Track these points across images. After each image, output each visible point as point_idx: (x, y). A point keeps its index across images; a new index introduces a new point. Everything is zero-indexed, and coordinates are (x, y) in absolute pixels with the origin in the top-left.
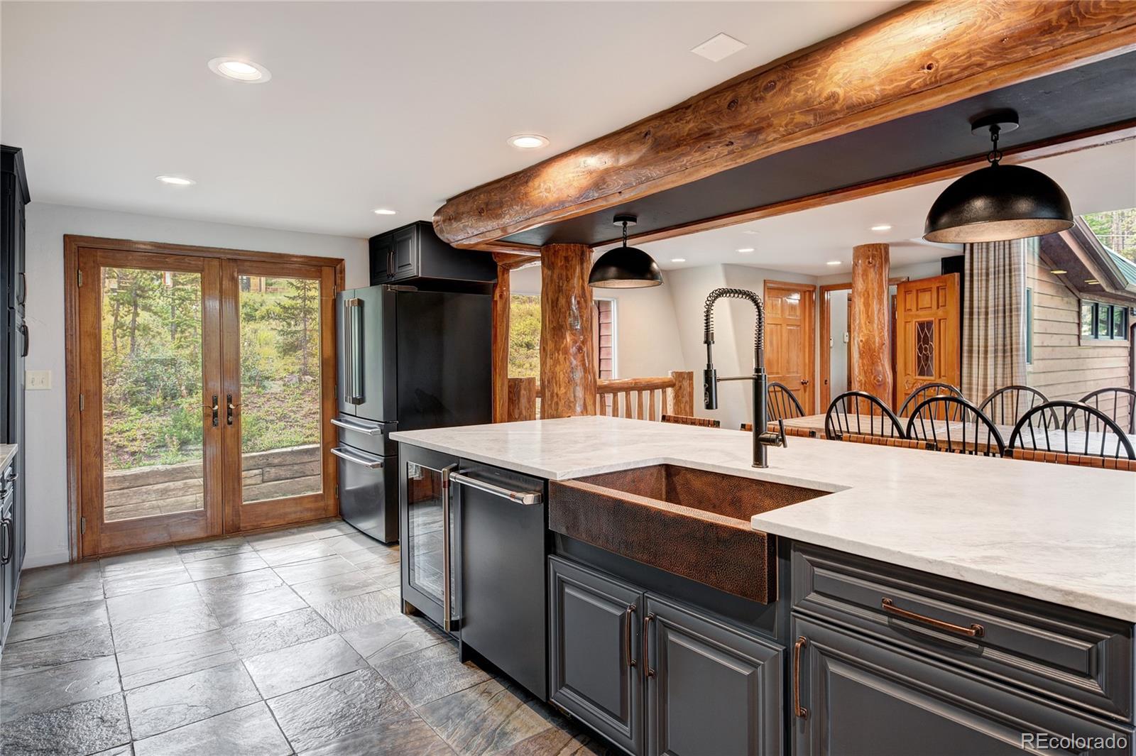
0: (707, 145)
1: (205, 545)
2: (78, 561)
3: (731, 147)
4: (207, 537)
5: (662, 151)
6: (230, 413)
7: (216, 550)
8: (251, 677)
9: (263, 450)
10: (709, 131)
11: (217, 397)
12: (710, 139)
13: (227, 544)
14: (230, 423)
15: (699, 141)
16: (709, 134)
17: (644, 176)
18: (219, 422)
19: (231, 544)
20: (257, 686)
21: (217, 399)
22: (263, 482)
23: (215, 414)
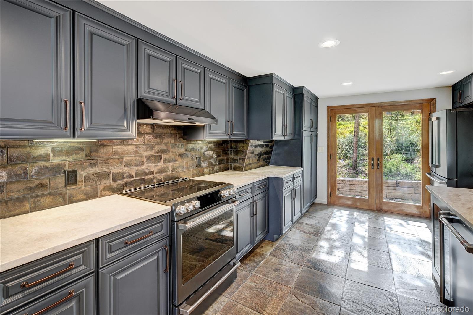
1: (367, 212)
2: (328, 204)
4: (369, 209)
6: (378, 165)
7: (370, 215)
8: (347, 267)
9: (416, 180)
11: (373, 158)
13: (375, 214)
14: (378, 169)
18: (374, 168)
19: (376, 215)
20: (347, 272)
21: (373, 159)
22: (415, 194)
23: (373, 165)
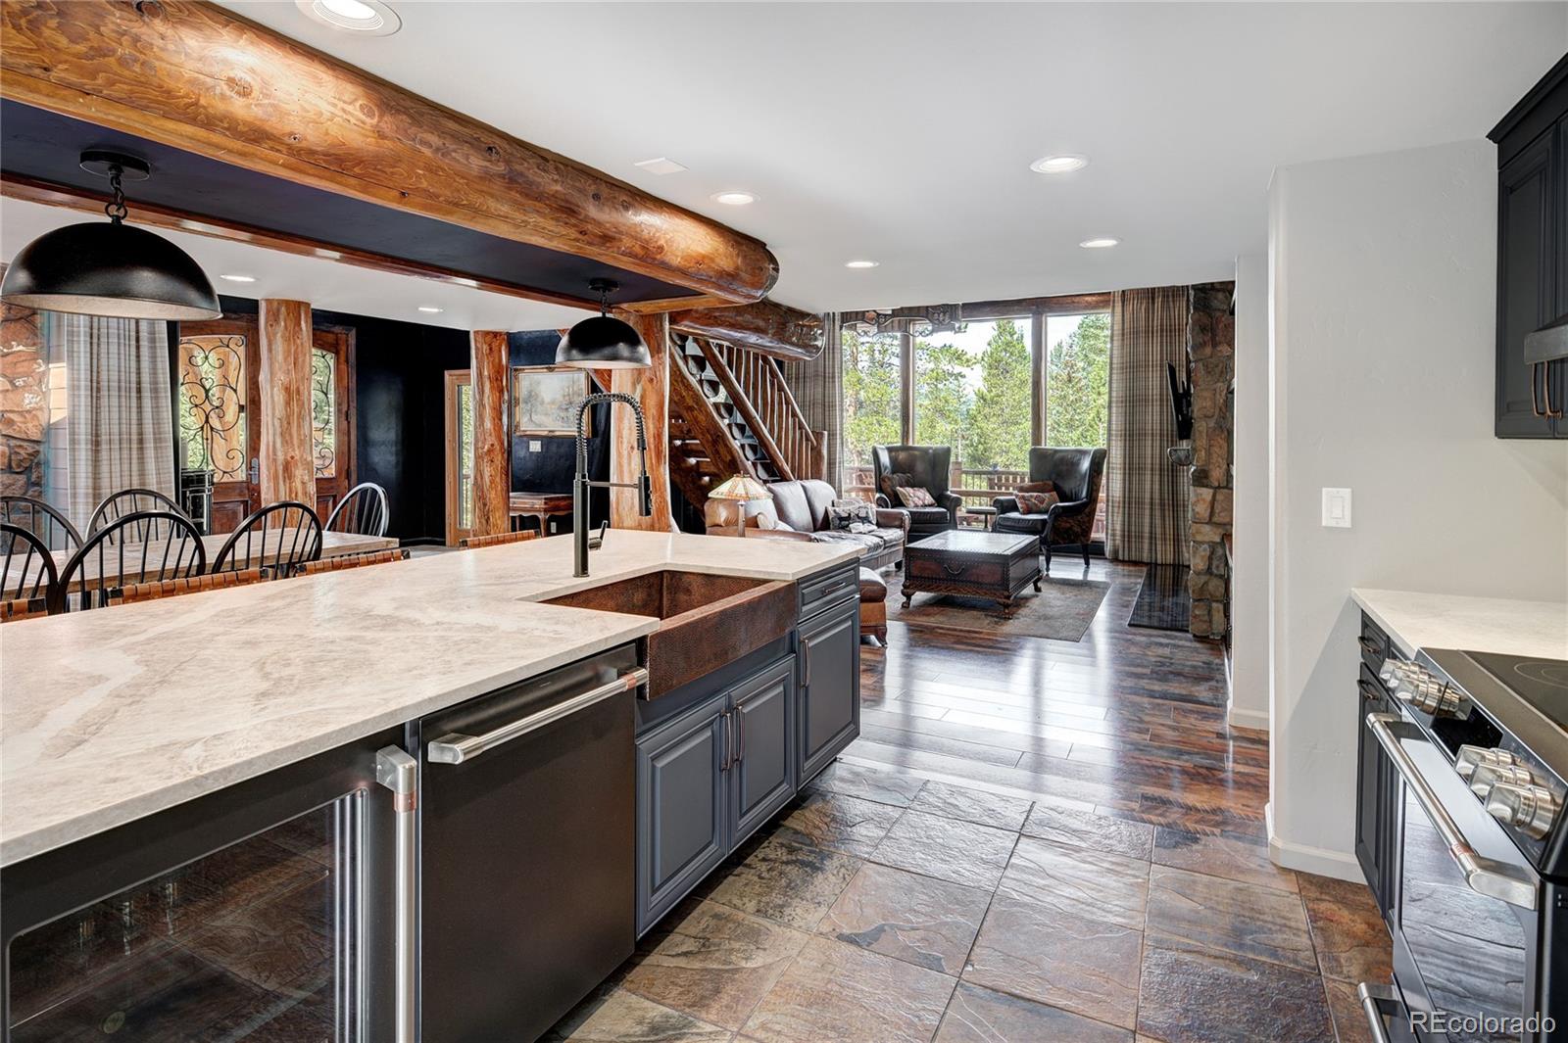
0: (567, 220)
3: (580, 236)
5: (517, 192)
10: (576, 209)
12: (573, 216)
15: (563, 212)
16: (574, 212)
17: (467, 200)
